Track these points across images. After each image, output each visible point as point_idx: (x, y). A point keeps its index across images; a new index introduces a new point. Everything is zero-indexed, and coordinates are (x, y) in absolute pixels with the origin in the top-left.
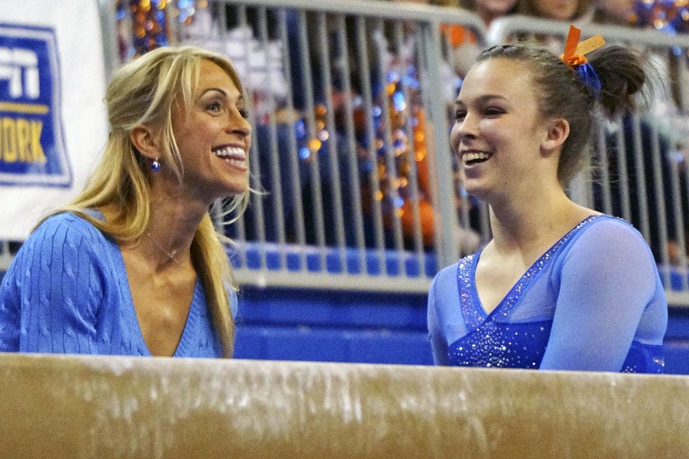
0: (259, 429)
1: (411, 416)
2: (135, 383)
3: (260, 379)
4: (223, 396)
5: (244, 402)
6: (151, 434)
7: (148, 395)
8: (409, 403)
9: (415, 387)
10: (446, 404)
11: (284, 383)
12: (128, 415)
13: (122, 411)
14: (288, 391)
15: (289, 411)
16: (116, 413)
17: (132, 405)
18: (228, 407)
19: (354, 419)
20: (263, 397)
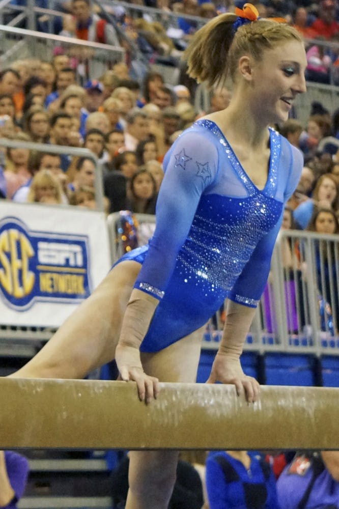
0: (218, 414)
1: (282, 408)
2: (166, 394)
3: (219, 392)
4: (203, 398)
5: (212, 402)
6: (173, 415)
7: (172, 398)
8: (282, 402)
9: (284, 395)
10: (297, 403)
11: (229, 394)
12: (163, 407)
13: (161, 405)
14: (230, 397)
15: (231, 406)
16: (159, 406)
17: (165, 403)
18: (205, 404)
19: (258, 409)
20: (220, 400)
